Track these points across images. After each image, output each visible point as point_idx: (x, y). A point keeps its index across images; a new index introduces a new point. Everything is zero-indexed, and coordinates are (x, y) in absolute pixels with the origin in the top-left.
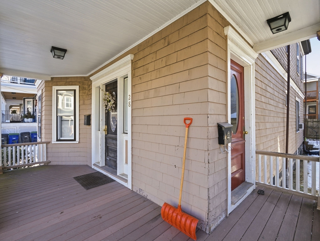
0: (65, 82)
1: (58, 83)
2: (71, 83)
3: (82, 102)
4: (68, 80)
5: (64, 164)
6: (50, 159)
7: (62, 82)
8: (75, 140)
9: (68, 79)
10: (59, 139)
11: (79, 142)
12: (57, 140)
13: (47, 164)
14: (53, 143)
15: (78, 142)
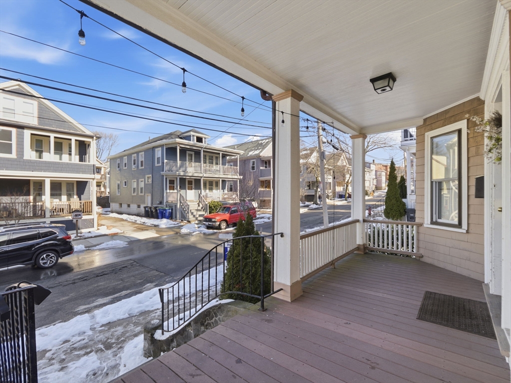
0: (443, 121)
1: (433, 125)
2: (453, 119)
3: (473, 150)
4: (447, 116)
5: (441, 265)
6: (422, 252)
7: (439, 122)
8: (460, 225)
9: (449, 112)
10: (434, 220)
11: (467, 232)
12: (432, 223)
13: (418, 258)
14: (425, 225)
15: (465, 231)
